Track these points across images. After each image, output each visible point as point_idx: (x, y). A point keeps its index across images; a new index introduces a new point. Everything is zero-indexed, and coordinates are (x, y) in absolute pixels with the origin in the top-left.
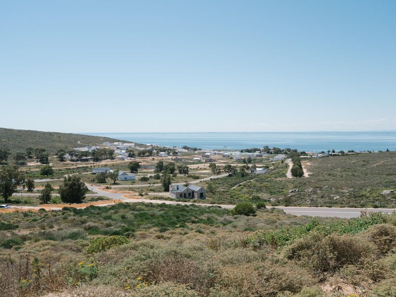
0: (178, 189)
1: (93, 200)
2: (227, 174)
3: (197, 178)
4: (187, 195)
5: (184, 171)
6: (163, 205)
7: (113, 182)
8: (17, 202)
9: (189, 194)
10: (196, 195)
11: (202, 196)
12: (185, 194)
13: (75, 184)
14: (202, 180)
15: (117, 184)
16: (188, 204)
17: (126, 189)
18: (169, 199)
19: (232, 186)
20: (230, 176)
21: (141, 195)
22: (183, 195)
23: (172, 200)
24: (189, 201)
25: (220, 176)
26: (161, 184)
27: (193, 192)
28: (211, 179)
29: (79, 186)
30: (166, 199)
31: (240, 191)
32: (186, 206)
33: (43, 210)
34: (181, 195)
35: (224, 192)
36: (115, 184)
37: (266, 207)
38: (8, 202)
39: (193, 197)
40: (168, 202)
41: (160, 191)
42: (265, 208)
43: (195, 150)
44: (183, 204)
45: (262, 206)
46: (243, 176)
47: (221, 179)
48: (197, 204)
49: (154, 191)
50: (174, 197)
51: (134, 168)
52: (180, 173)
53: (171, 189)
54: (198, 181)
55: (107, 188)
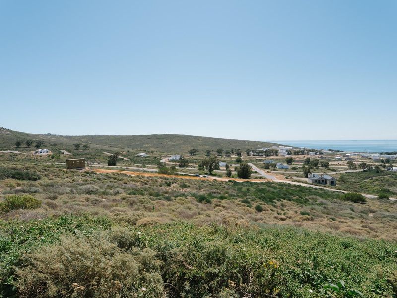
0: (314, 177)
1: (256, 178)
2: (362, 170)
3: (335, 171)
4: (321, 182)
5: (326, 165)
6: (299, 186)
7: (273, 169)
8: (215, 175)
9: (323, 181)
10: (328, 182)
11: (333, 183)
12: (319, 181)
13: (245, 168)
14: (338, 172)
15: (275, 170)
16: (318, 187)
17: (280, 173)
18: (306, 183)
19: (364, 179)
20: (364, 171)
21: (287, 178)
22: (318, 181)
23: (307, 183)
24: (320, 186)
25: (355, 171)
26: (302, 173)
27: (326, 180)
28: (346, 173)
29: (247, 170)
30: (303, 183)
31: (371, 183)
32: (316, 189)
33: (215, 180)
34: (316, 181)
35: (355, 182)
36: (274, 170)
37: (390, 198)
38: (211, 175)
39: (326, 183)
40: (303, 185)
41: (302, 177)
42: (388, 199)
43: (338, 152)
44: (314, 187)
45: (385, 197)
46: (377, 172)
47: (355, 173)
48: (325, 188)
49: (297, 176)
50: (310, 181)
51: (289, 161)
52: (322, 167)
53: (309, 176)
54: (335, 173)
55: (268, 172)
